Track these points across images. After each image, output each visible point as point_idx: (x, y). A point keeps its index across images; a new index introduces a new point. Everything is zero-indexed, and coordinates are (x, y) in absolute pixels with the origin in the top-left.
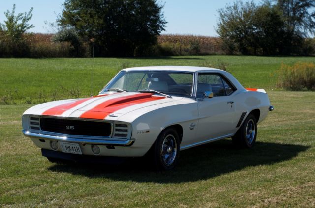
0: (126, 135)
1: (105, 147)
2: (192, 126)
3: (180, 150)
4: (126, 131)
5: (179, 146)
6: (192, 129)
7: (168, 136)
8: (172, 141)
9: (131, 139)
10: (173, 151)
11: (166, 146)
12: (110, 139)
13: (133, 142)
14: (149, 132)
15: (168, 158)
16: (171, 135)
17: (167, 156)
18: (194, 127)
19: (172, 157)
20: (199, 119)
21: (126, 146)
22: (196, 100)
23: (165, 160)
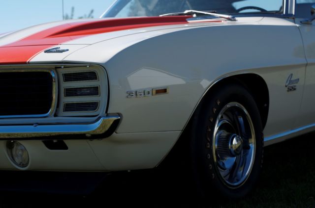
0: (94, 106)
1: (40, 144)
2: (291, 82)
3: (265, 145)
4: (95, 91)
5: (262, 135)
6: (292, 89)
7: (228, 106)
8: (241, 119)
9: (108, 115)
10: (245, 147)
11: (224, 133)
12: (53, 119)
13: (116, 123)
14: (164, 91)
15: (235, 167)
16: (237, 104)
17: (229, 162)
18: (297, 85)
19: (244, 163)
20: (307, 65)
21: (95, 137)
22: (295, 22)
23: (223, 173)
